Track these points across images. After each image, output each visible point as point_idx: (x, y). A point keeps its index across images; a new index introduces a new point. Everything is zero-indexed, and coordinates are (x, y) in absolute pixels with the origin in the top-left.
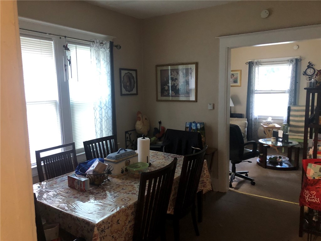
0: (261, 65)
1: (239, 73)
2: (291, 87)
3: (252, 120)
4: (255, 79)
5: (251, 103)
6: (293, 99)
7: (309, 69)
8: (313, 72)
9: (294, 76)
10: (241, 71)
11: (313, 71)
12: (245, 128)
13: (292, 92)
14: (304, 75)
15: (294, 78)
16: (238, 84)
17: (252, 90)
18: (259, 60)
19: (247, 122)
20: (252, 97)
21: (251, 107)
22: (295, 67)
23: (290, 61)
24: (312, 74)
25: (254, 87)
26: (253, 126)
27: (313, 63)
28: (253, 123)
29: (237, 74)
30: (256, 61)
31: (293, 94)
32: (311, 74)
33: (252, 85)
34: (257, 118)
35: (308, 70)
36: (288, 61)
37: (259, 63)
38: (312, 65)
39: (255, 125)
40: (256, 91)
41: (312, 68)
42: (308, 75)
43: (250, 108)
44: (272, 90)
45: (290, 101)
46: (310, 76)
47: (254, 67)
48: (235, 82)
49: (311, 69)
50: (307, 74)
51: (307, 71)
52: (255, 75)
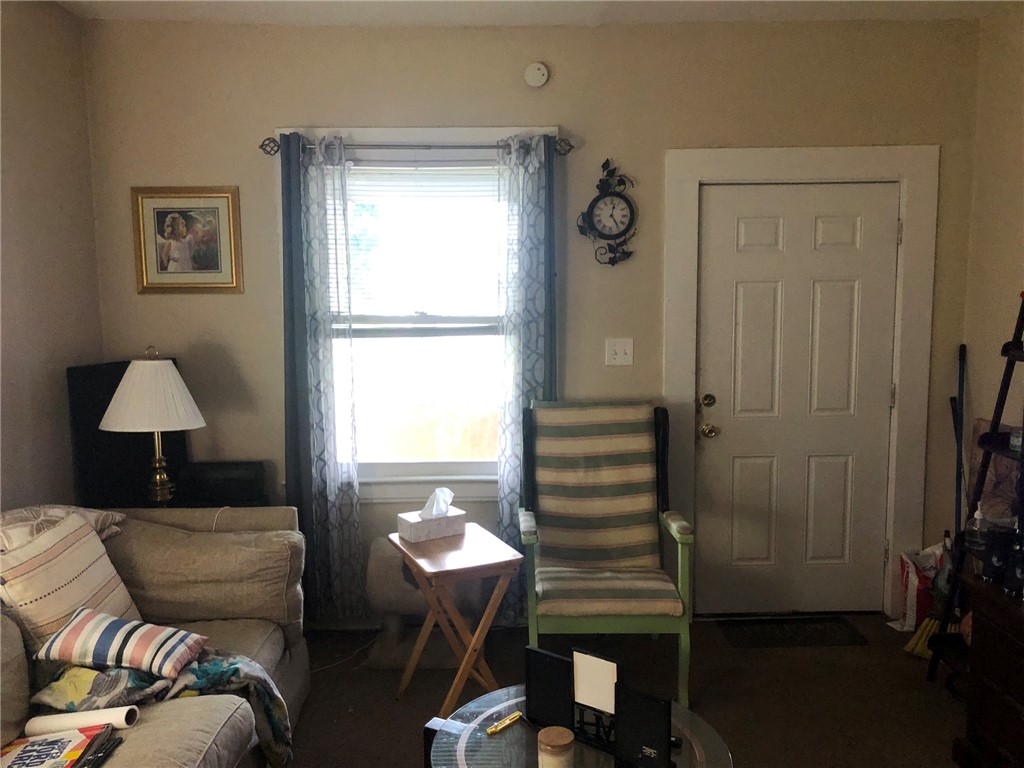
0: (357, 161)
1: (222, 204)
2: (529, 300)
3: (323, 494)
4: (324, 246)
5: (312, 397)
6: (541, 364)
7: (608, 200)
8: (626, 220)
9: (542, 235)
10: (236, 193)
11: (627, 212)
12: (291, 585)
13: (533, 326)
14: (583, 231)
15: (542, 249)
16: (224, 276)
17: (313, 316)
18: (344, 133)
19: (298, 537)
20: (315, 354)
21: (314, 417)
22: (543, 183)
23: (514, 146)
24: (622, 228)
25: (326, 297)
26: (334, 533)
27: (625, 167)
28: (333, 516)
29: (214, 211)
30: (322, 133)
31: (541, 341)
32: (615, 231)
33: (312, 283)
34: (356, 484)
35: (601, 204)
36: (505, 146)
37: (342, 152)
38: (622, 182)
39: (345, 521)
40: (337, 318)
41: (621, 196)
42: (603, 236)
43: (308, 428)
44: (423, 317)
45: (528, 375)
46: (612, 242)
47: (313, 171)
48: (206, 259)
49: (617, 200)
50: (599, 227)
51: (597, 211)
52: (324, 225)
